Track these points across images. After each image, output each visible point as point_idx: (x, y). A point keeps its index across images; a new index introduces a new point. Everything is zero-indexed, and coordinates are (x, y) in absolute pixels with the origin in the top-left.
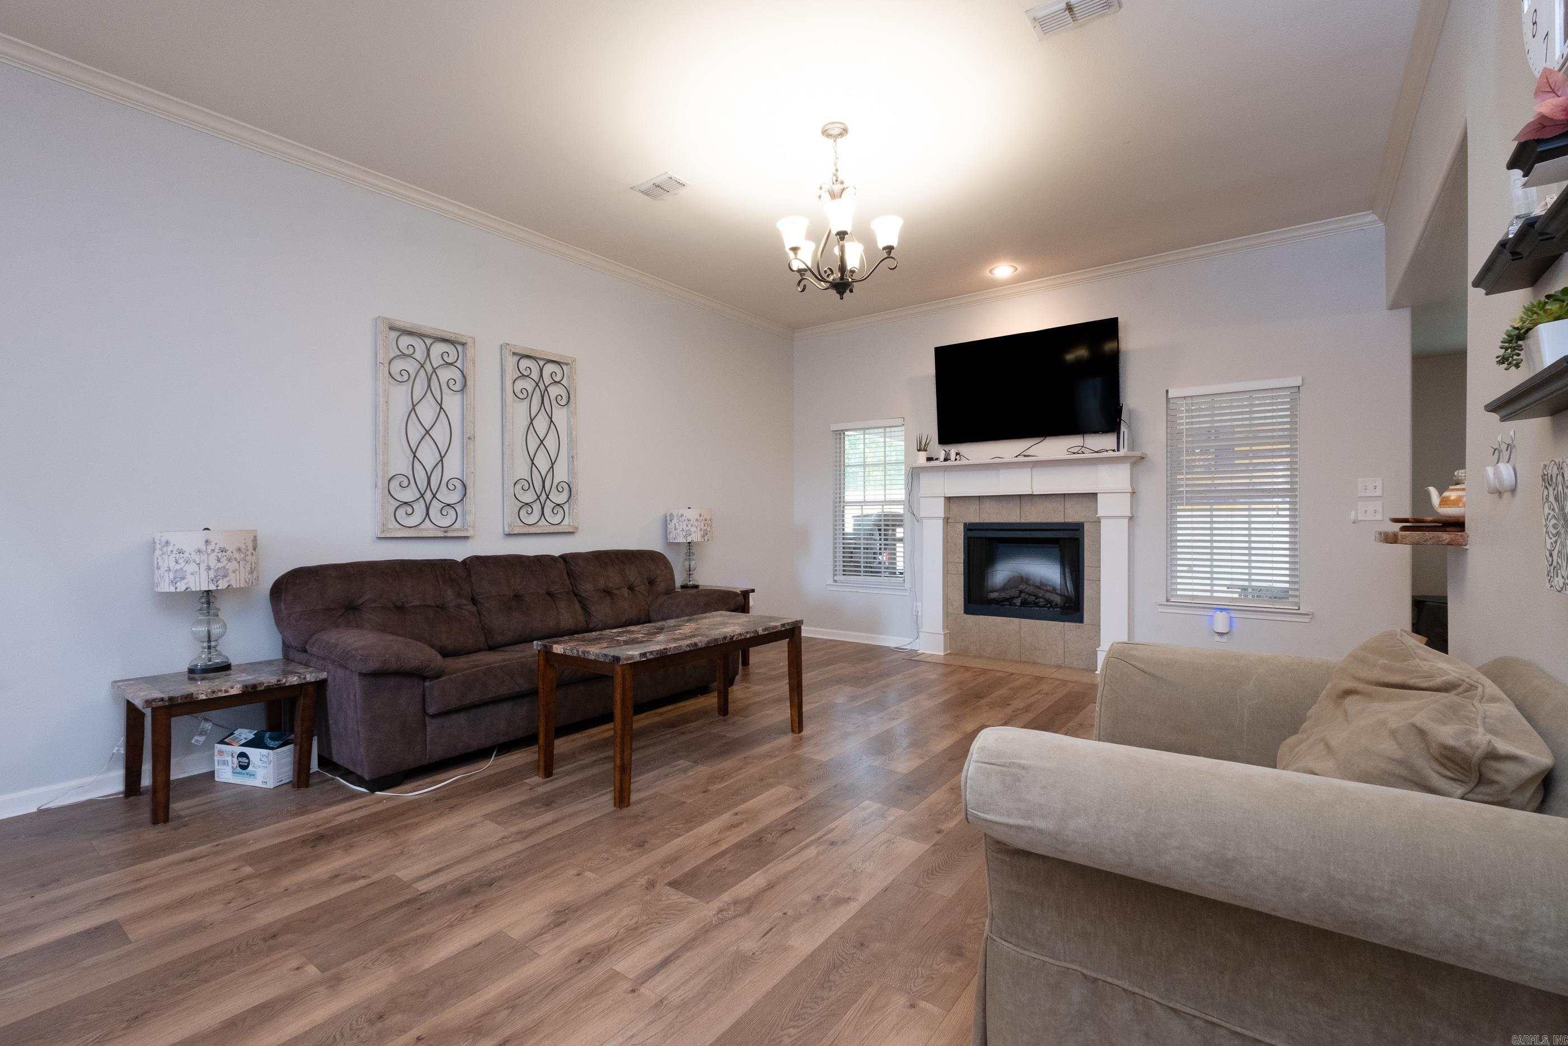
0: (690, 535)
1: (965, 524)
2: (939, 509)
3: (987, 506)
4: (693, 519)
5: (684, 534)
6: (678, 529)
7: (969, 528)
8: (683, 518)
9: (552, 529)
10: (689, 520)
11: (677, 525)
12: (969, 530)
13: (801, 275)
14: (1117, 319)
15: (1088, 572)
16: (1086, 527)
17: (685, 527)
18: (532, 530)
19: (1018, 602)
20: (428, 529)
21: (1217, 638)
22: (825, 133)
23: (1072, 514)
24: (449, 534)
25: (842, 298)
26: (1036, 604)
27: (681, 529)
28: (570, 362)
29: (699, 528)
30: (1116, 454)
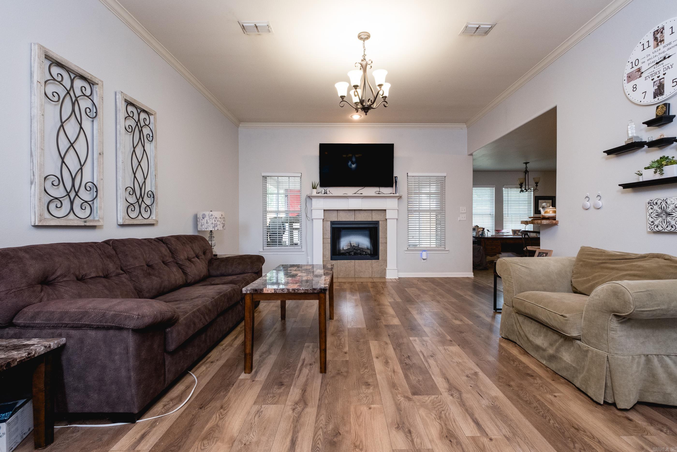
0: (217, 226)
1: (331, 222)
2: (321, 215)
3: (341, 213)
4: (218, 217)
5: (213, 226)
6: (209, 223)
7: (332, 223)
8: (213, 217)
9: (145, 222)
10: (216, 218)
11: (208, 221)
12: (333, 224)
13: (342, 99)
14: (393, 144)
15: (381, 240)
16: (380, 222)
17: (213, 222)
18: (135, 222)
19: (353, 253)
20: (72, 220)
21: (423, 261)
22: (360, 37)
23: (375, 217)
24: (87, 224)
25: (366, 115)
26: (360, 254)
27: (211, 223)
28: (154, 114)
29: (221, 222)
30: (395, 195)
